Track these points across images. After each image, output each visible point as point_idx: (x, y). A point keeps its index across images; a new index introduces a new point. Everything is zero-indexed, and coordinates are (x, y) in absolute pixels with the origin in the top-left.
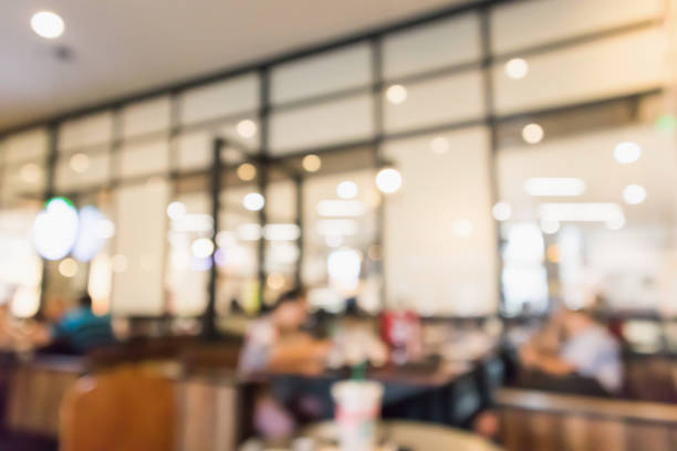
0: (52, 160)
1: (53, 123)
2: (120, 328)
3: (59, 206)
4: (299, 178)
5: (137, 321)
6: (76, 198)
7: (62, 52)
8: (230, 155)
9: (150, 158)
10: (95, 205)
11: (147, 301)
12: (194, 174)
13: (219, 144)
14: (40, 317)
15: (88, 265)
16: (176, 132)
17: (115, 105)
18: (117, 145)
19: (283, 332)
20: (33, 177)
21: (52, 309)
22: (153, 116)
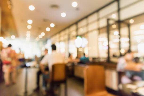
0: (77, 30)
1: (76, 23)
2: (91, 60)
3: (79, 38)
4: (129, 25)
5: (94, 59)
6: (82, 36)
7: (77, 9)
8: (111, 22)
9: (94, 26)
10: (84, 37)
11: (95, 55)
12: (103, 28)
13: (108, 20)
14: (77, 57)
15: (84, 48)
16: (99, 20)
17: (86, 17)
18: (87, 25)
19: (127, 61)
20: (74, 33)
21: (79, 56)
22: (94, 17)
